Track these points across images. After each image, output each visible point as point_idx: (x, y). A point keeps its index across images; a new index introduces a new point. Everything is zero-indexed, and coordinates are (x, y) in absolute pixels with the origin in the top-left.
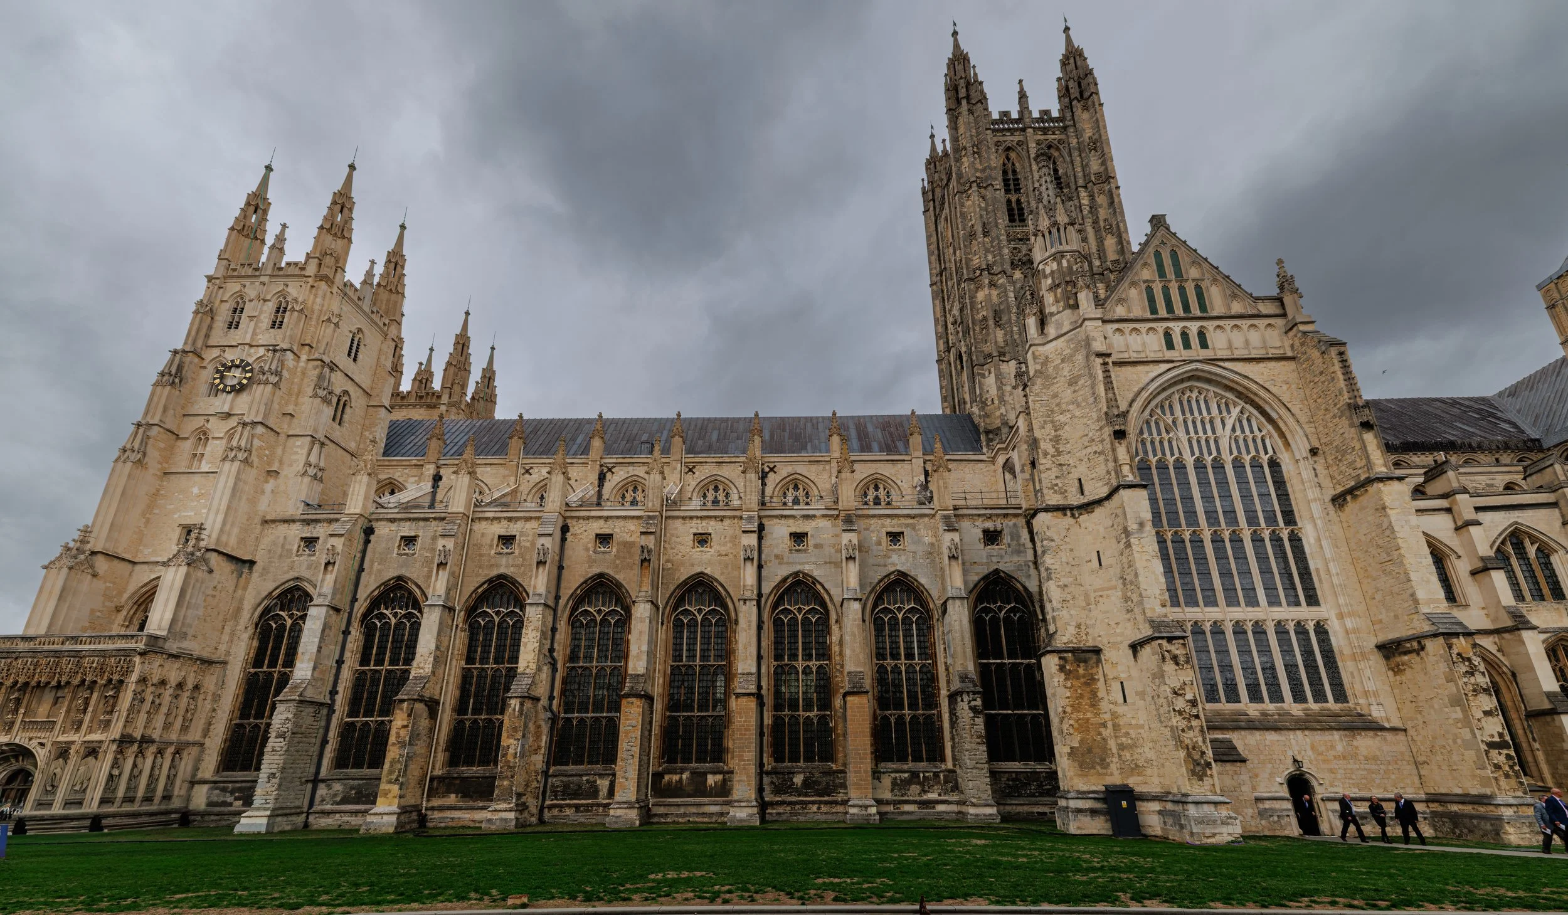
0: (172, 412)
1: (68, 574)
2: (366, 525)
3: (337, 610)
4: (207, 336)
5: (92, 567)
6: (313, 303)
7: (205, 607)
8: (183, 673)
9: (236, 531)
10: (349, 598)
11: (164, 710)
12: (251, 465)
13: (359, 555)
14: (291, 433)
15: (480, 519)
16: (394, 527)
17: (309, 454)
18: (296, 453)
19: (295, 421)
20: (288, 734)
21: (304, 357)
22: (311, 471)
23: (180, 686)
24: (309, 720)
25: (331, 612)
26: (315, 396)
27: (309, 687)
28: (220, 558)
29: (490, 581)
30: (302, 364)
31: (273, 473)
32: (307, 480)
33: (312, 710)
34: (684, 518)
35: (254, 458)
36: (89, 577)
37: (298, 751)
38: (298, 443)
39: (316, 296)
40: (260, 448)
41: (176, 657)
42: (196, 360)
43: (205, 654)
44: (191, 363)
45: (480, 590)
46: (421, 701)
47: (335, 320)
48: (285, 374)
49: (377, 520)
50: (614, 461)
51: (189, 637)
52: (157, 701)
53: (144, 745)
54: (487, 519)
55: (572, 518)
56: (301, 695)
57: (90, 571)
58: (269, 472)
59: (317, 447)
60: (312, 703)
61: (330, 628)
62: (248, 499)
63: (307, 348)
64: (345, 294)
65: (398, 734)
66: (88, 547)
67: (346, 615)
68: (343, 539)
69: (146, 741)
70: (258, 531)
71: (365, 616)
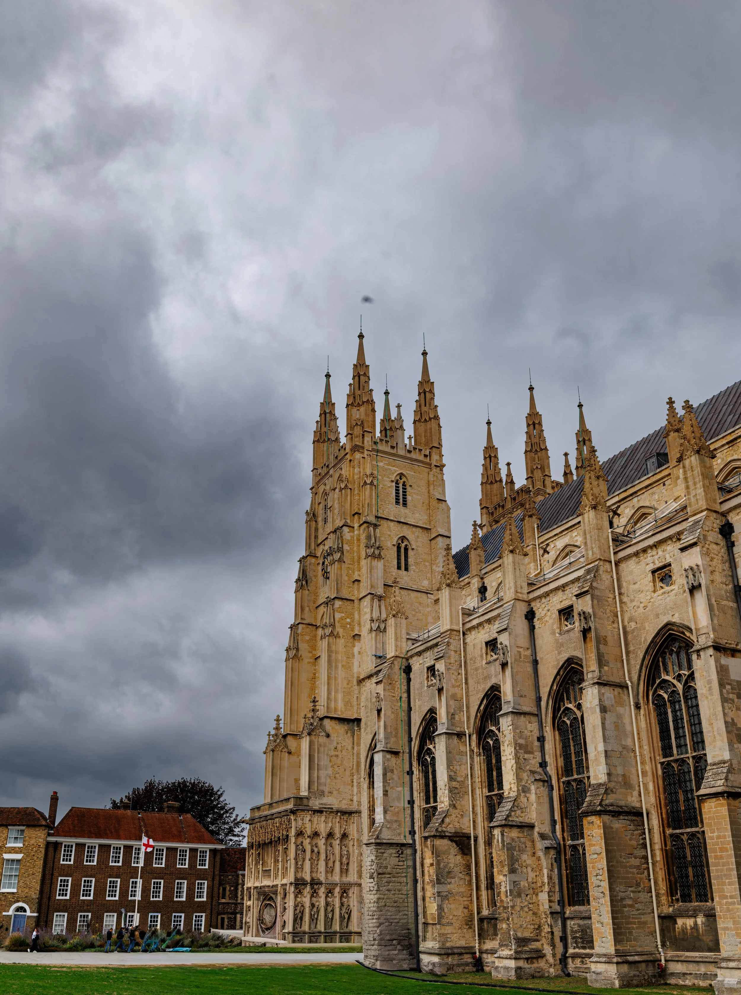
0: (307, 609)
1: (273, 755)
2: (405, 663)
3: (396, 753)
4: (316, 537)
5: (286, 746)
6: (354, 474)
7: (332, 766)
8: (330, 825)
9: (340, 696)
10: (406, 739)
11: (323, 856)
12: (337, 636)
13: (405, 695)
14: (361, 596)
15: (470, 629)
16: (420, 659)
17: (372, 610)
18: (366, 613)
19: (361, 584)
20: (375, 874)
21: (356, 525)
22: (375, 626)
23: (330, 835)
24: (394, 861)
25: (388, 756)
26: (367, 556)
27: (384, 829)
28: (333, 723)
29: (486, 695)
30: (356, 532)
31: (356, 637)
32: (374, 634)
33: (394, 851)
34: (636, 554)
35: (339, 630)
36: (287, 754)
37: (389, 890)
38: (365, 603)
39: (354, 467)
40: (342, 618)
41: (320, 812)
42: (313, 560)
43: (344, 806)
44: (310, 564)
45: (482, 708)
46: (442, 837)
47: (368, 482)
48: (346, 547)
49: (412, 656)
50: (616, 499)
51: (326, 793)
52: (316, 850)
53: (315, 887)
54: (473, 628)
55: (535, 599)
56: (378, 838)
57: (286, 750)
58: (354, 636)
59: (376, 601)
60: (391, 844)
61: (392, 771)
62: (343, 666)
63: (356, 516)
64: (378, 451)
65: (429, 871)
66: (282, 731)
67: (407, 756)
68: (382, 685)
69: (315, 883)
70: (356, 692)
71: (419, 753)
